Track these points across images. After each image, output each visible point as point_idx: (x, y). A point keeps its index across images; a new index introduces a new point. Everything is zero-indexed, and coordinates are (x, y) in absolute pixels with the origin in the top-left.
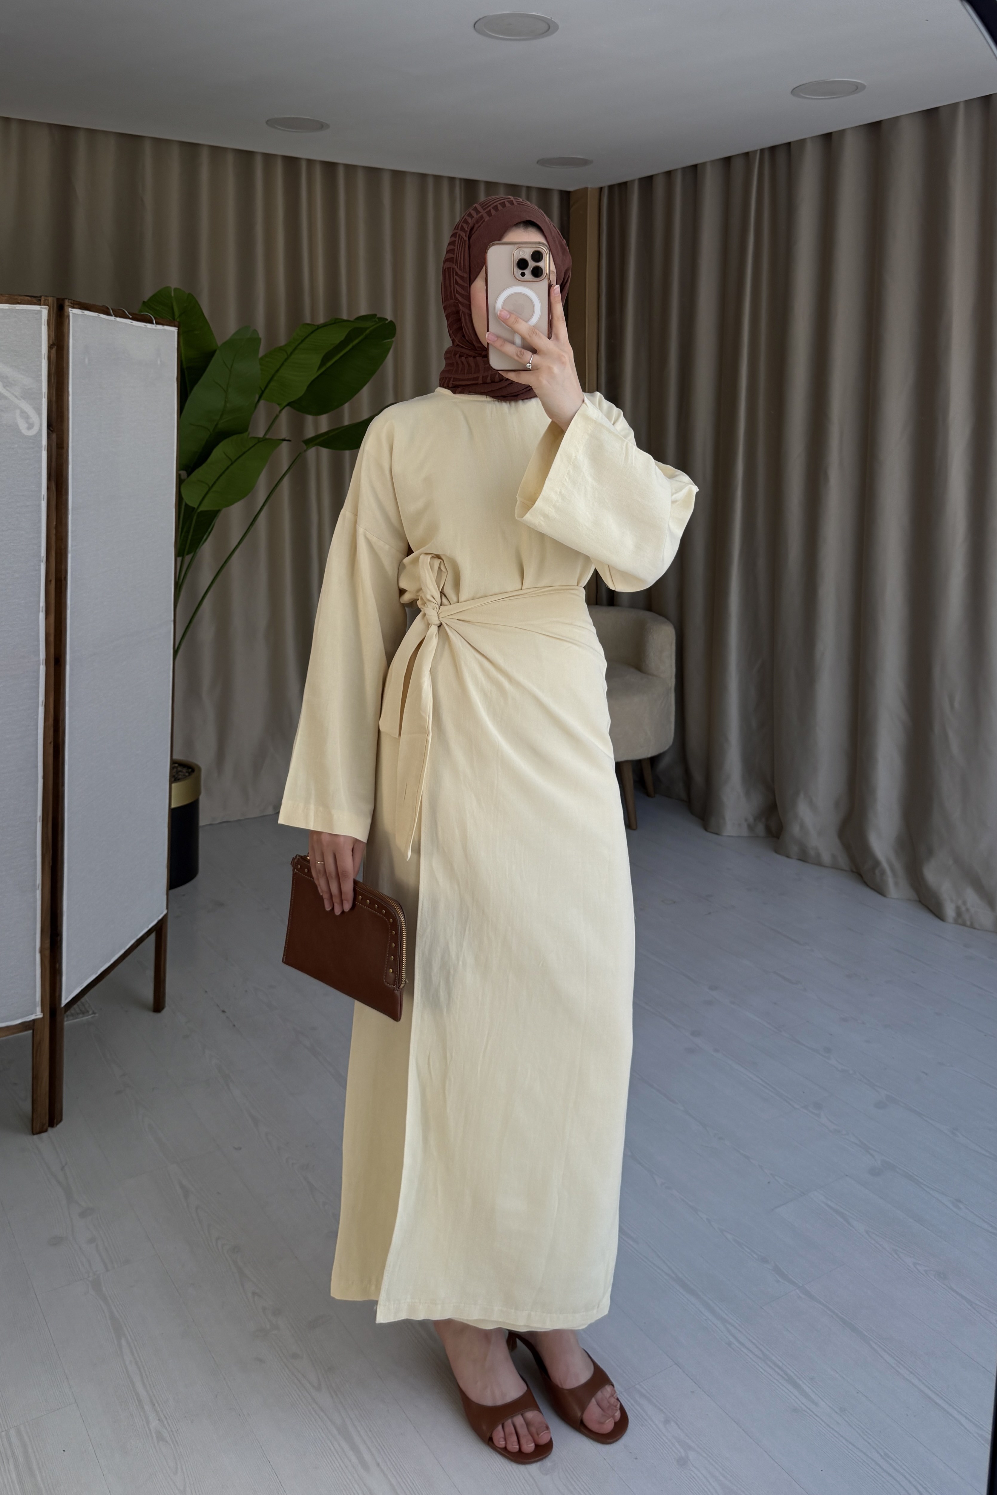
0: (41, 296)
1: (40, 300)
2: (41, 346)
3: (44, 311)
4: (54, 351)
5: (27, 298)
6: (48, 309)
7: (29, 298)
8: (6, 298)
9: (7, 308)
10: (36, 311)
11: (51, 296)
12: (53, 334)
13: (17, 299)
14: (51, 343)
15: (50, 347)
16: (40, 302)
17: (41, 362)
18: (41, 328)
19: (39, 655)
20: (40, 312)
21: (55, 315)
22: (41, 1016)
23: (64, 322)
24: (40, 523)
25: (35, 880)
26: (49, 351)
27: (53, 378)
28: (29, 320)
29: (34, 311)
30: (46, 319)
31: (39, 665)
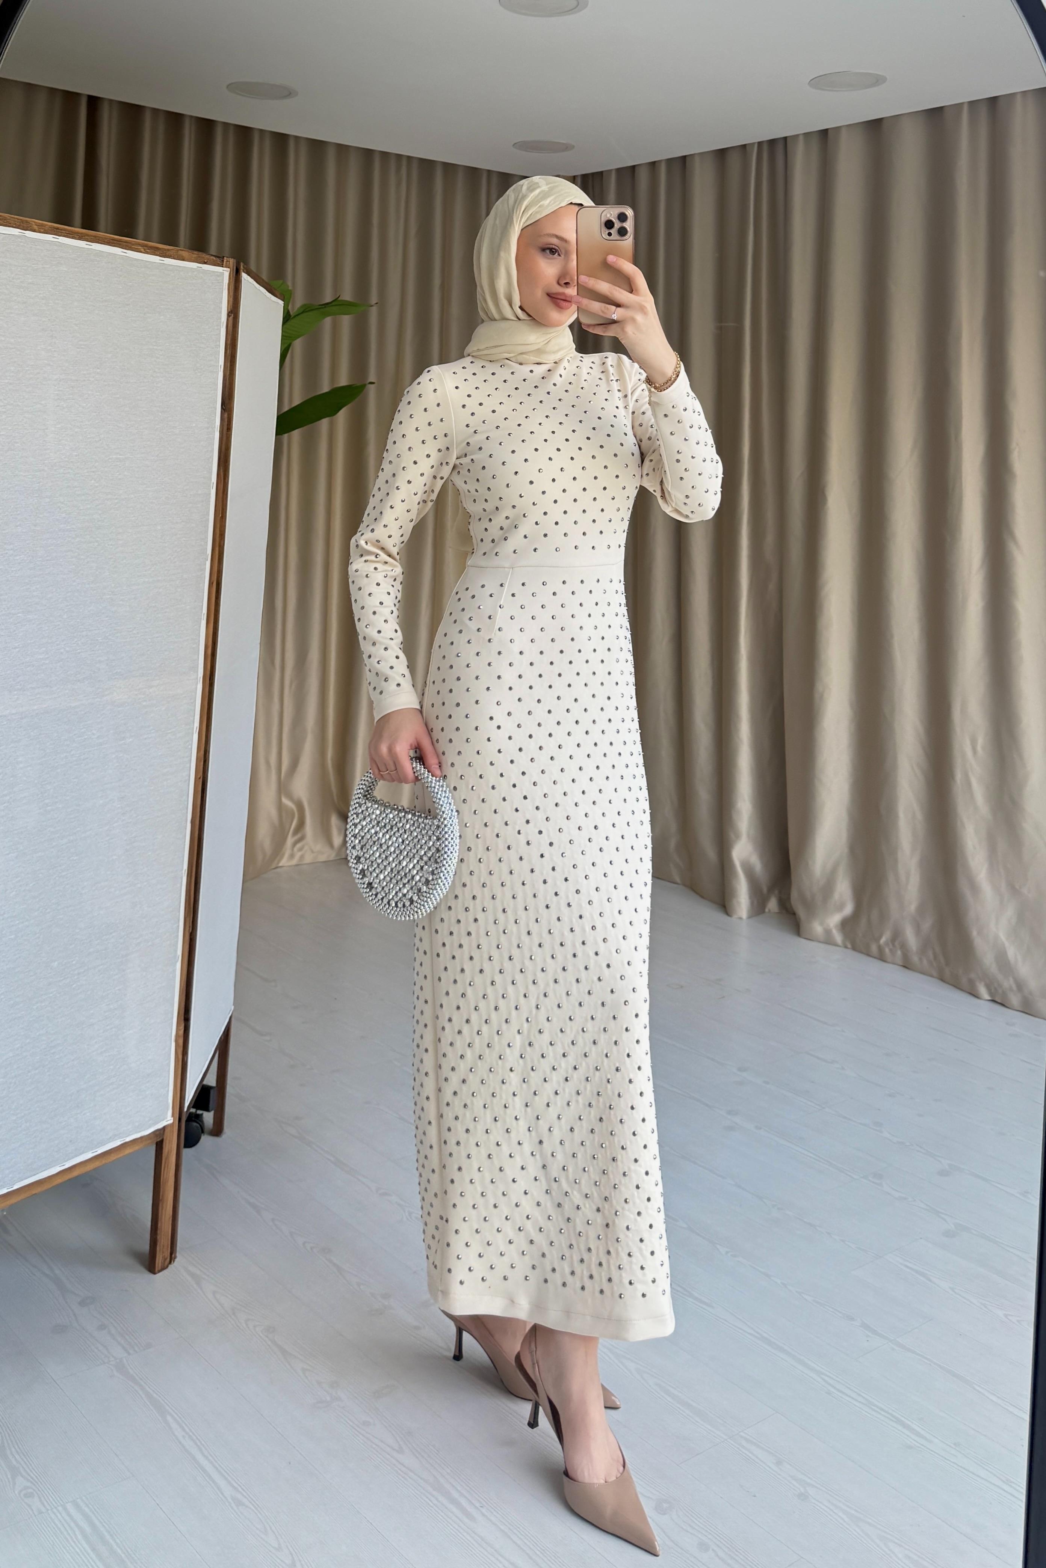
0: (223, 256)
1: (223, 261)
2: (220, 312)
3: (224, 273)
4: (231, 318)
5: (212, 257)
6: (229, 272)
7: (214, 258)
8: (195, 256)
9: (195, 267)
10: (219, 274)
11: (232, 258)
12: (231, 299)
13: (203, 258)
14: (230, 310)
15: (228, 316)
16: (221, 263)
17: (220, 331)
18: (222, 293)
19: (197, 672)
20: (223, 274)
21: (234, 279)
22: (171, 1121)
23: (239, 287)
24: (208, 514)
25: (176, 951)
26: (228, 320)
27: (228, 351)
28: (212, 283)
29: (216, 273)
30: (227, 282)
31: (197, 684)
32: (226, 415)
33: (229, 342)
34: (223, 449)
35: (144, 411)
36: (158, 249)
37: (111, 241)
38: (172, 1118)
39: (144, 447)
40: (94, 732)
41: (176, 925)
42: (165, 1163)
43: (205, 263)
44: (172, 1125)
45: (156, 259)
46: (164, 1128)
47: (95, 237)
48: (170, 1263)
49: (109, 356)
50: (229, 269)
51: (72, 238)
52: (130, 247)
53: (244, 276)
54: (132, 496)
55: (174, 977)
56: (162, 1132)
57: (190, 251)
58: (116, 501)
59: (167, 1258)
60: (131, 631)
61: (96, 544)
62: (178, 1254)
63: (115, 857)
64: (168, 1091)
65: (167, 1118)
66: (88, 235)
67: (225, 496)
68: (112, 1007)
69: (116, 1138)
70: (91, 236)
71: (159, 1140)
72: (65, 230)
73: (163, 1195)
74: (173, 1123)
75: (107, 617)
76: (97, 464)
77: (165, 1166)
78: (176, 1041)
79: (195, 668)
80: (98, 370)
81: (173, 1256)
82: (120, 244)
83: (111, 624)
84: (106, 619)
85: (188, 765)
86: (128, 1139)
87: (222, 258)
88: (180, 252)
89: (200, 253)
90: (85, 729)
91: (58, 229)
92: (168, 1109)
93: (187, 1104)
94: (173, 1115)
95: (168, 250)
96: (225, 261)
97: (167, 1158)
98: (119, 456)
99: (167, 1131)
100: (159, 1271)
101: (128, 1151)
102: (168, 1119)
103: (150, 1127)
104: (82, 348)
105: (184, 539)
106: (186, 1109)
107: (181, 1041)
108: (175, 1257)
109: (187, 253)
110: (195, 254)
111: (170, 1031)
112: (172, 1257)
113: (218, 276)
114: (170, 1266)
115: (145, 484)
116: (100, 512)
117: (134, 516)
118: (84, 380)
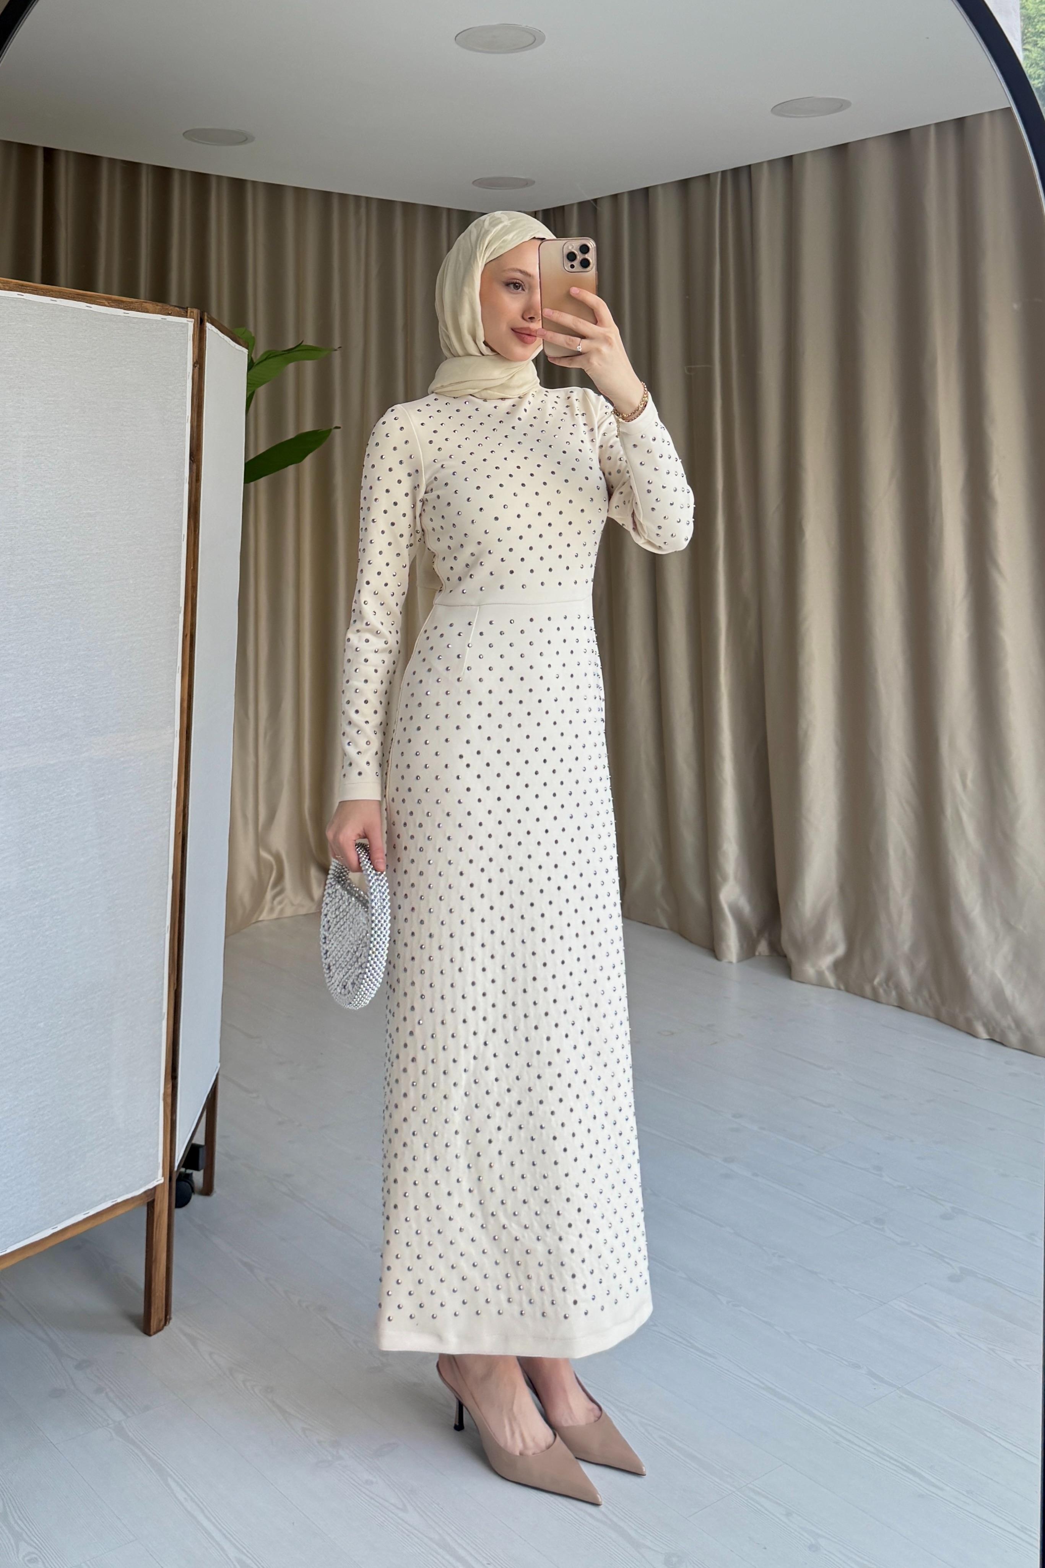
0: (187, 308)
1: (187, 312)
2: (186, 363)
4: (197, 370)
5: (175, 308)
6: (193, 324)
7: (178, 309)
8: (159, 307)
9: (160, 319)
10: (183, 325)
11: (196, 308)
12: (196, 351)
13: (167, 309)
14: (195, 360)
15: (194, 366)
16: (185, 314)
17: (186, 383)
18: (187, 344)
19: (174, 726)
20: (188, 324)
21: (198, 330)
22: (162, 1181)
23: (203, 337)
24: (180, 567)
25: (161, 1008)
26: (193, 370)
27: (195, 401)
28: (177, 334)
29: (180, 325)
30: (192, 333)
31: (174, 738)
32: (195, 467)
33: (195, 393)
34: (193, 499)
35: (113, 465)
36: (122, 302)
37: (76, 296)
38: (163, 1178)
39: (115, 501)
40: (73, 789)
41: (160, 983)
42: (157, 1224)
43: (169, 314)
44: (163, 1184)
45: (120, 312)
46: (155, 1188)
47: (60, 292)
48: (165, 1324)
49: (77, 411)
50: (193, 320)
51: (37, 294)
52: (94, 301)
53: (209, 326)
54: (104, 551)
55: (161, 1036)
56: (153, 1191)
57: (154, 303)
58: (88, 556)
59: (162, 1320)
60: (106, 687)
61: (69, 601)
62: (173, 1316)
63: (98, 915)
64: (158, 1151)
65: (157, 1178)
66: (52, 291)
67: (196, 549)
68: (99, 1066)
69: (107, 1199)
70: (56, 291)
71: (150, 1200)
72: (29, 286)
73: (156, 1256)
74: (164, 1183)
75: (82, 673)
76: (68, 520)
77: (157, 1227)
78: (165, 1100)
79: (171, 723)
80: (67, 426)
81: (168, 1317)
82: (85, 299)
83: (86, 680)
84: (82, 675)
85: (168, 820)
86: (119, 1200)
87: (185, 309)
88: (145, 304)
89: (164, 305)
90: (63, 787)
91: (22, 285)
92: (158, 1169)
93: (177, 1164)
94: (163, 1175)
95: (132, 302)
96: (189, 311)
97: (159, 1216)
98: (89, 511)
99: (158, 1191)
100: (155, 1333)
101: (120, 1212)
102: (159, 1179)
103: (141, 1187)
104: (50, 404)
105: (157, 592)
106: (176, 1169)
107: (169, 1100)
108: (170, 1319)
109: (151, 305)
110: (159, 306)
111: (158, 1090)
112: (167, 1319)
113: (183, 327)
114: (165, 1327)
115: (116, 538)
116: (73, 568)
117: (106, 571)
118: (53, 437)
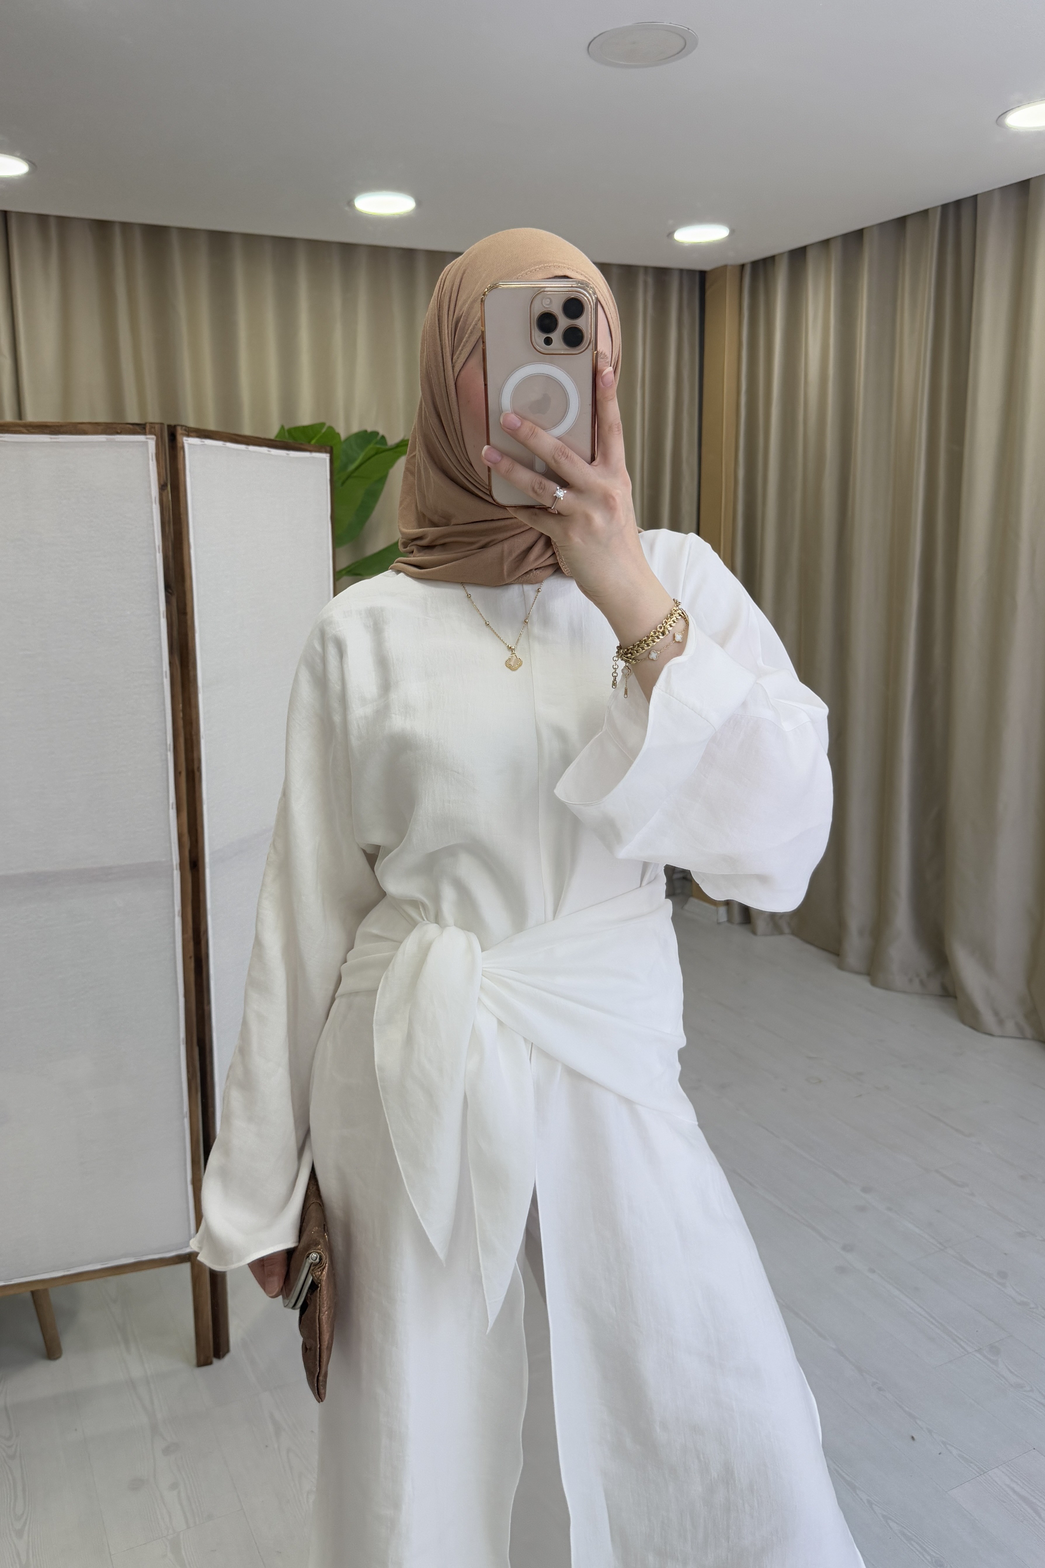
0: (145, 424)
2: (149, 486)
3: (150, 443)
4: (167, 493)
6: (156, 440)
7: (131, 426)
10: (141, 443)
12: (164, 471)
14: (162, 483)
15: (162, 489)
16: (144, 431)
17: (152, 508)
18: (148, 464)
21: (166, 447)
25: (181, 1108)
26: (160, 492)
27: (167, 529)
28: (133, 455)
29: (136, 444)
30: (155, 450)
32: (174, 600)
33: (167, 518)
34: (175, 633)
50: (153, 437)
53: (193, 441)
85: (172, 946)
87: (143, 426)
96: (148, 427)
105: (132, 730)
113: (139, 446)
